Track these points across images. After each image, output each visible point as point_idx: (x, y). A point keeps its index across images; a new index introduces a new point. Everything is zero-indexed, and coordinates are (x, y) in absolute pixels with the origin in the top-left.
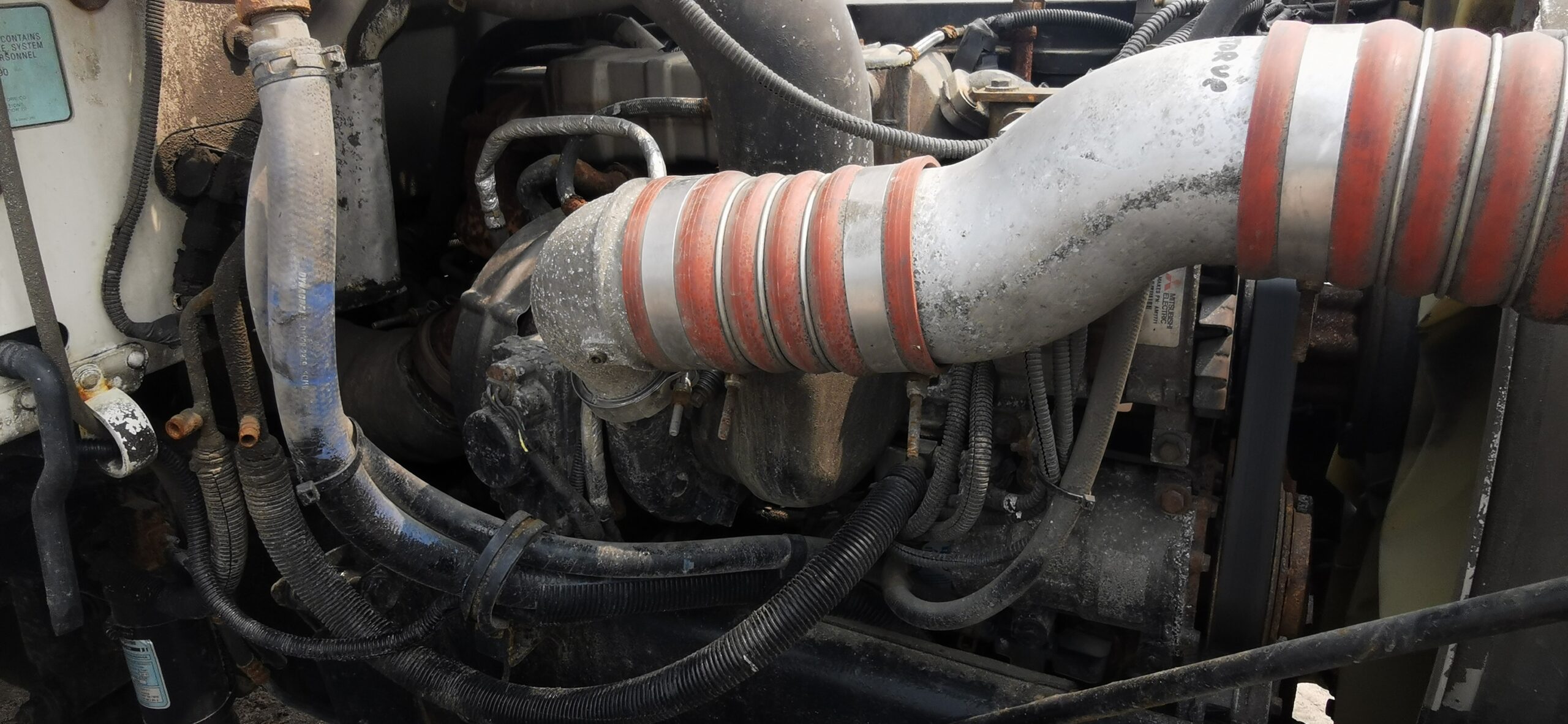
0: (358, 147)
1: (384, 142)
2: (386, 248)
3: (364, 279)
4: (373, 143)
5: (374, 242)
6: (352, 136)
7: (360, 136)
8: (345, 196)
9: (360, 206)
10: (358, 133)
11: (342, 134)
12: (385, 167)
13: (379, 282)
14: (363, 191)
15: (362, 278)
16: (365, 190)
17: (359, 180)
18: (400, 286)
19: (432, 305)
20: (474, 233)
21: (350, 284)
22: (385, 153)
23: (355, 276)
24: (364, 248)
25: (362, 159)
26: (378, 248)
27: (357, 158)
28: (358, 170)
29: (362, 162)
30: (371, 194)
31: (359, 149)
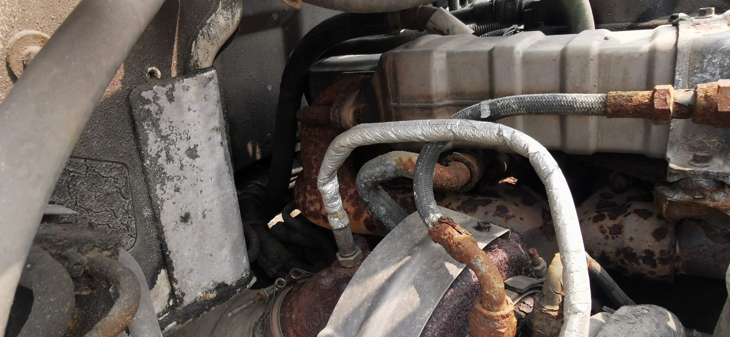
0: (197, 159)
1: (225, 150)
2: (234, 250)
3: (215, 283)
4: (213, 152)
5: (222, 247)
6: (190, 149)
7: (198, 149)
8: (187, 211)
9: (204, 216)
10: (196, 146)
11: (179, 149)
12: (227, 174)
13: (229, 283)
14: (206, 202)
15: (212, 283)
16: (208, 200)
17: (201, 191)
18: (250, 279)
19: (280, 283)
20: (312, 209)
21: (200, 294)
22: (226, 160)
23: (204, 284)
24: (211, 255)
25: (202, 171)
26: (226, 252)
27: (197, 170)
28: (199, 182)
29: (202, 174)
30: (215, 202)
31: (198, 162)
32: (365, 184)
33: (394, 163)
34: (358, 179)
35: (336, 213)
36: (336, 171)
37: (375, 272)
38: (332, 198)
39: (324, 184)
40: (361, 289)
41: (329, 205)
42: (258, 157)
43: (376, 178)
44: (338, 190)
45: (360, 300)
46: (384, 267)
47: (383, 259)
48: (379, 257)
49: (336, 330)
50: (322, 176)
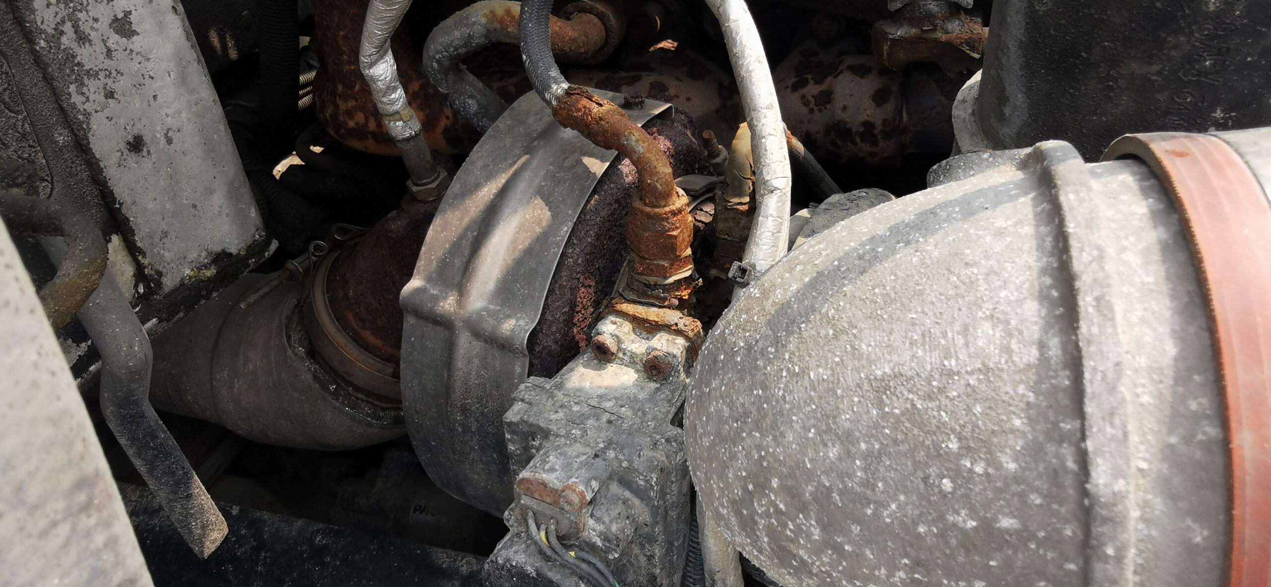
0: (135, 38)
1: (183, 21)
2: (233, 195)
3: (210, 253)
4: (161, 24)
5: (210, 192)
6: (116, 20)
7: (132, 18)
8: (136, 132)
9: (169, 141)
10: (128, 14)
11: (96, 20)
12: (196, 64)
13: (234, 251)
14: (167, 115)
15: (204, 254)
16: (170, 111)
17: (155, 97)
18: (267, 243)
19: (317, 248)
20: (351, 124)
21: (188, 272)
22: (188, 39)
23: (193, 255)
24: (194, 206)
25: (148, 59)
26: (218, 199)
27: (140, 59)
28: (147, 81)
29: (150, 65)
30: (184, 115)
31: (137, 43)
32: (438, 62)
33: (483, 20)
34: (425, 56)
35: (397, 112)
36: (389, 40)
37: (477, 186)
38: (388, 88)
39: (372, 65)
40: (458, 214)
41: (385, 100)
42: (233, 54)
43: (456, 49)
44: (395, 73)
45: (460, 230)
46: (489, 177)
47: (486, 166)
48: (480, 163)
49: (429, 279)
50: (367, 49)
